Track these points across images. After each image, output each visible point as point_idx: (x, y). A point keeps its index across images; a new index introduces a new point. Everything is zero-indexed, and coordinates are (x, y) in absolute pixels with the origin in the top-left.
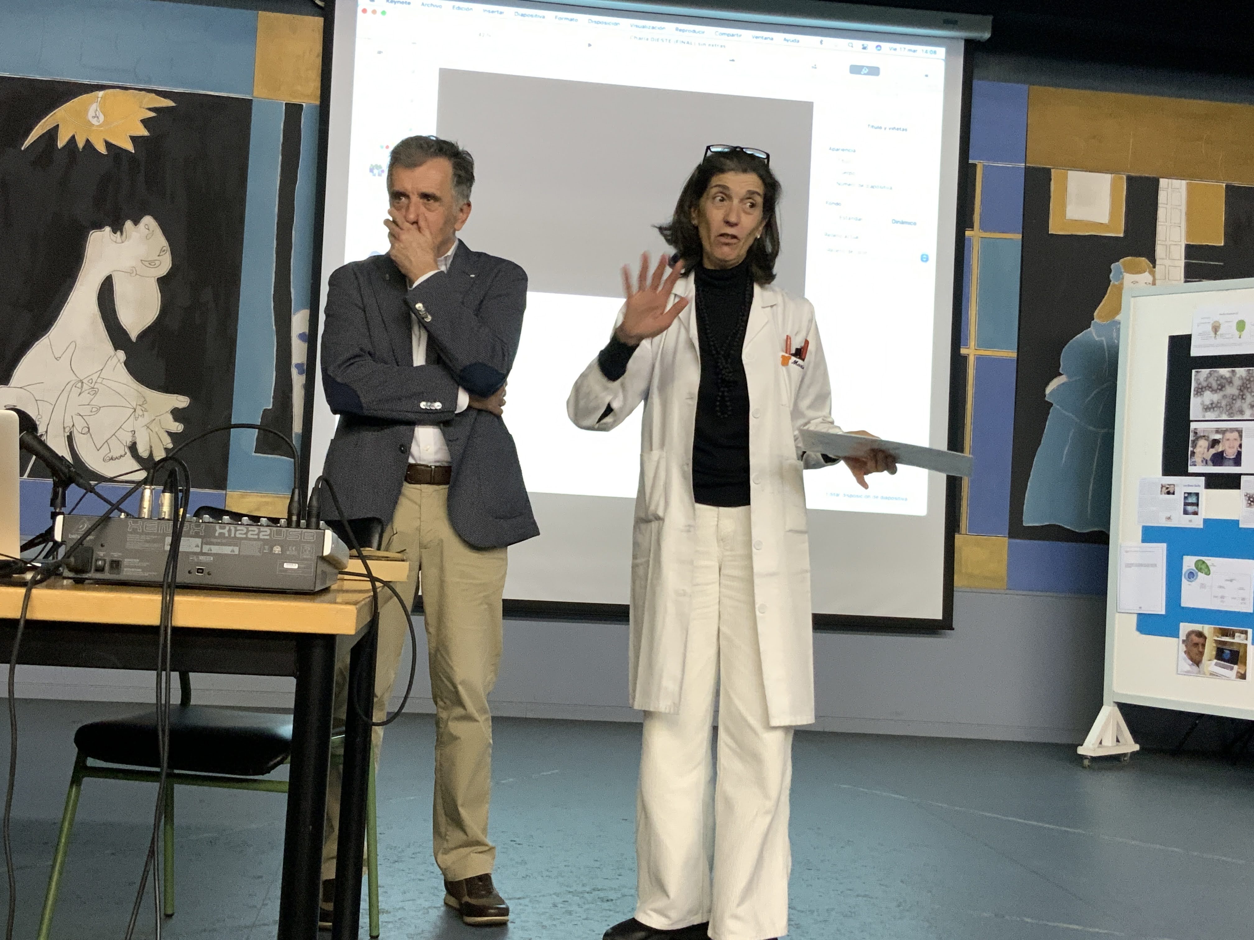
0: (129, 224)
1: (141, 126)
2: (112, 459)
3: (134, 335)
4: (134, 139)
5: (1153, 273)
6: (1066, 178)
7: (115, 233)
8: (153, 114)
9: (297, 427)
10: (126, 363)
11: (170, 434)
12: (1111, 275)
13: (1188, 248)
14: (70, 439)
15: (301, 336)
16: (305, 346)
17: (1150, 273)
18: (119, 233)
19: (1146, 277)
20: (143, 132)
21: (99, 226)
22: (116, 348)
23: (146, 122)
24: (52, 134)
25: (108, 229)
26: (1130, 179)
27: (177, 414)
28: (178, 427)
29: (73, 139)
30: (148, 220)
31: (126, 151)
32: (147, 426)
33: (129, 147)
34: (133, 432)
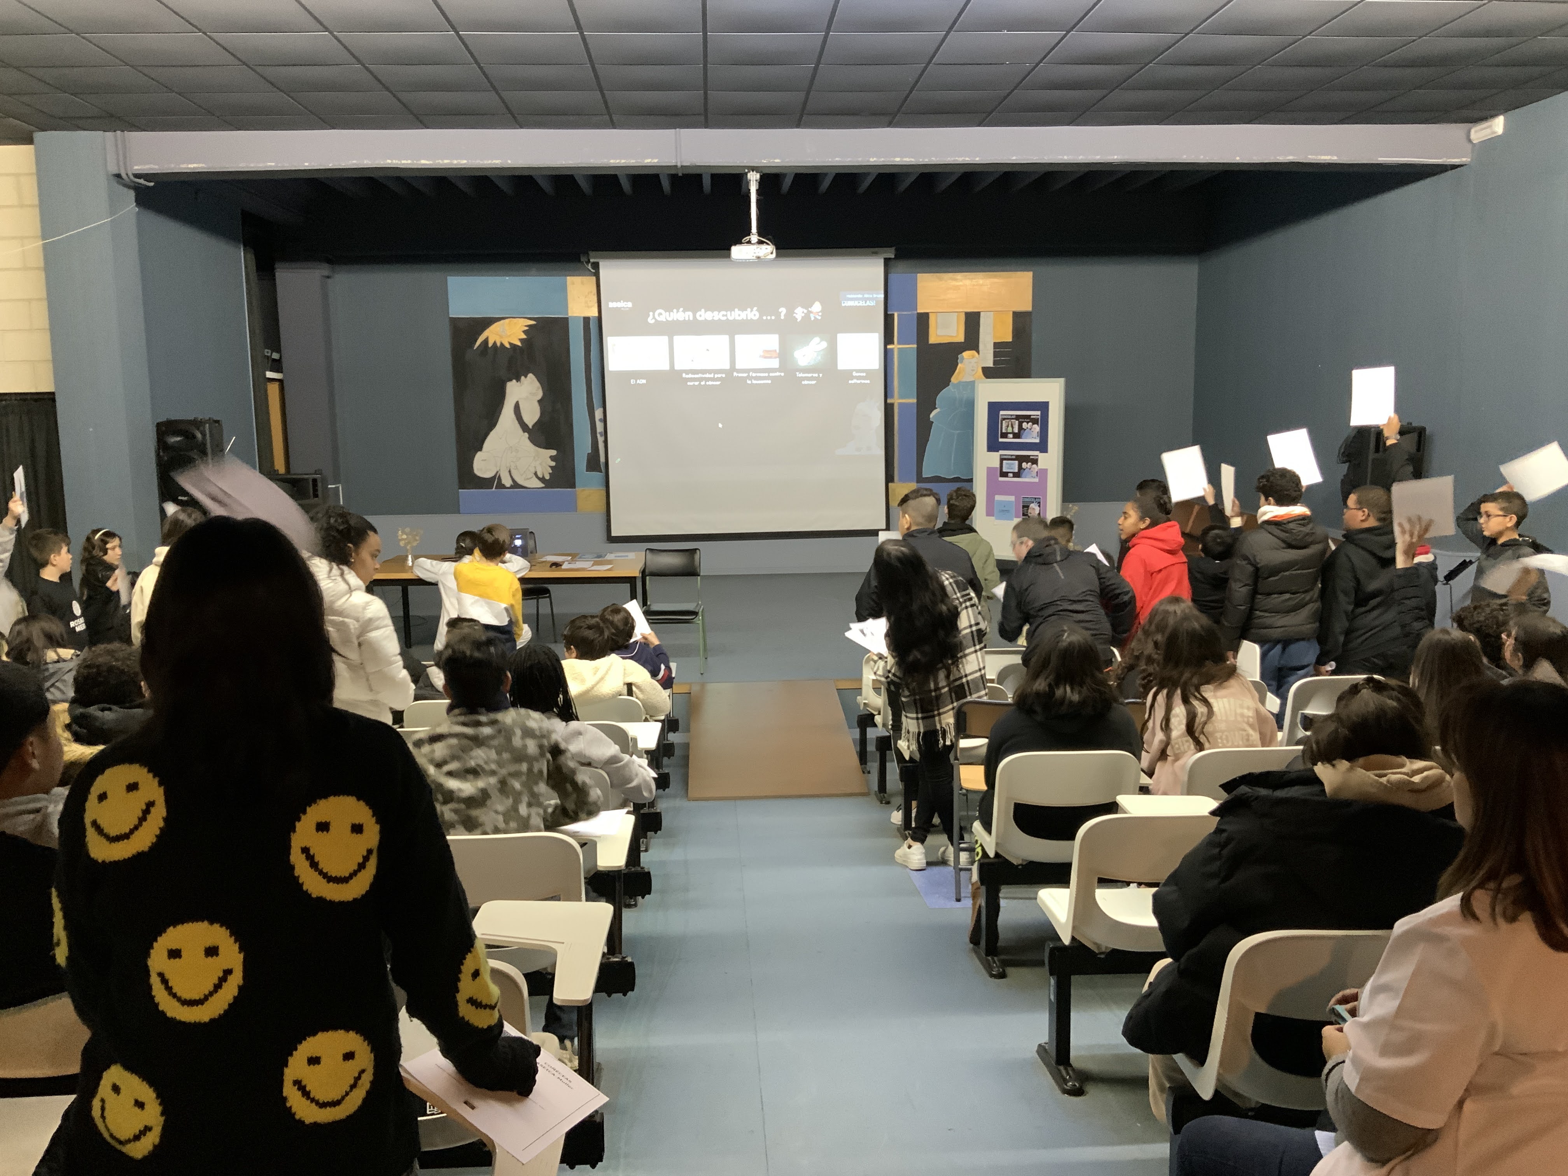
0: (523, 378)
1: (523, 334)
2: (528, 479)
3: (530, 427)
4: (521, 340)
7: (517, 382)
8: (527, 328)
9: (602, 459)
10: (529, 438)
11: (550, 467)
12: (959, 360)
13: (995, 344)
14: (510, 471)
15: (600, 420)
16: (602, 424)
17: (977, 358)
18: (519, 382)
20: (525, 337)
21: (510, 380)
22: (524, 432)
23: (524, 332)
24: (486, 341)
25: (514, 381)
26: (966, 314)
27: (552, 458)
28: (553, 464)
29: (495, 343)
30: (530, 375)
31: (518, 346)
32: (541, 464)
33: (519, 344)
34: (535, 467)
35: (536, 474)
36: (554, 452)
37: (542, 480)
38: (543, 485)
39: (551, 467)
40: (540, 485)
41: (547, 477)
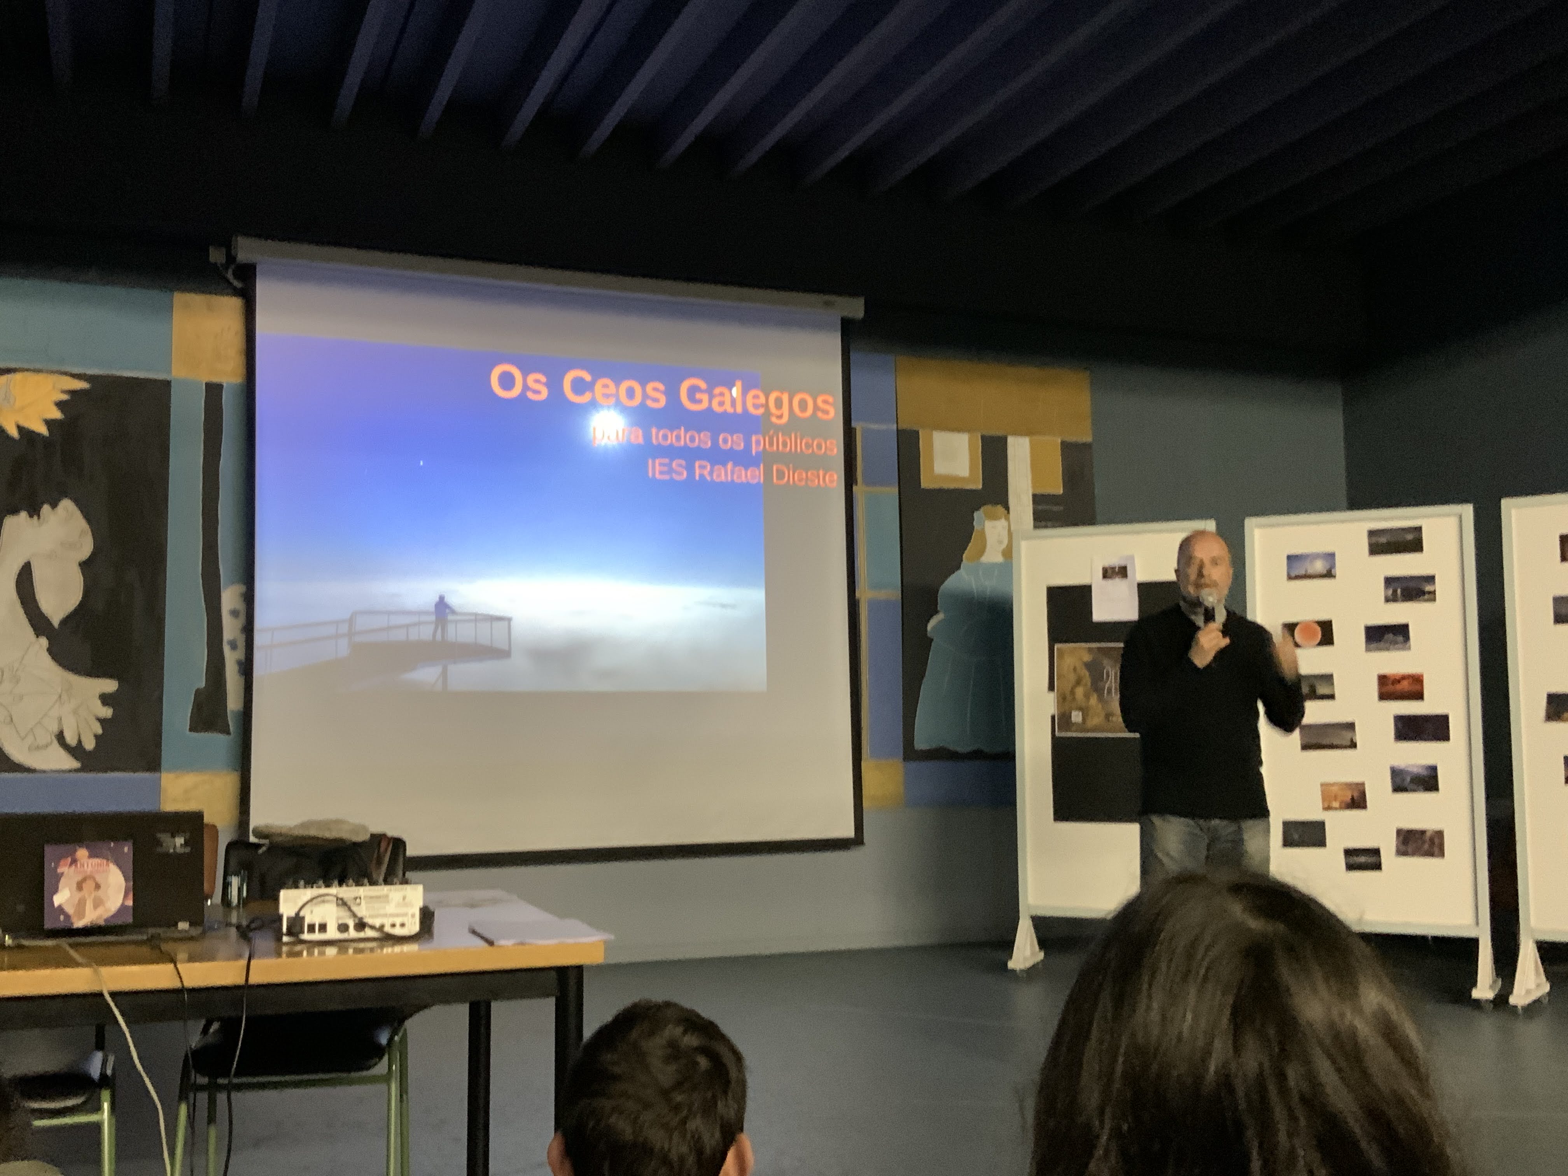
0: (46, 508)
1: (55, 409)
2: (38, 749)
3: (56, 622)
4: (47, 422)
5: (1007, 519)
6: (932, 435)
7: (31, 516)
8: (65, 397)
9: (234, 703)
10: (49, 650)
11: (99, 720)
12: (974, 523)
13: (1035, 496)
15: (232, 612)
16: (237, 621)
17: (1006, 519)
18: (35, 517)
19: (1003, 523)
20: (57, 414)
21: (15, 511)
22: (38, 635)
23: (59, 404)
25: (23, 515)
26: (983, 437)
27: (105, 699)
28: (107, 712)
30: (66, 504)
31: (39, 435)
32: (75, 712)
33: (43, 430)
34: (60, 720)
35: (60, 737)
36: (110, 686)
37: (76, 751)
38: (76, 764)
39: (102, 721)
40: (69, 763)
41: (89, 744)
